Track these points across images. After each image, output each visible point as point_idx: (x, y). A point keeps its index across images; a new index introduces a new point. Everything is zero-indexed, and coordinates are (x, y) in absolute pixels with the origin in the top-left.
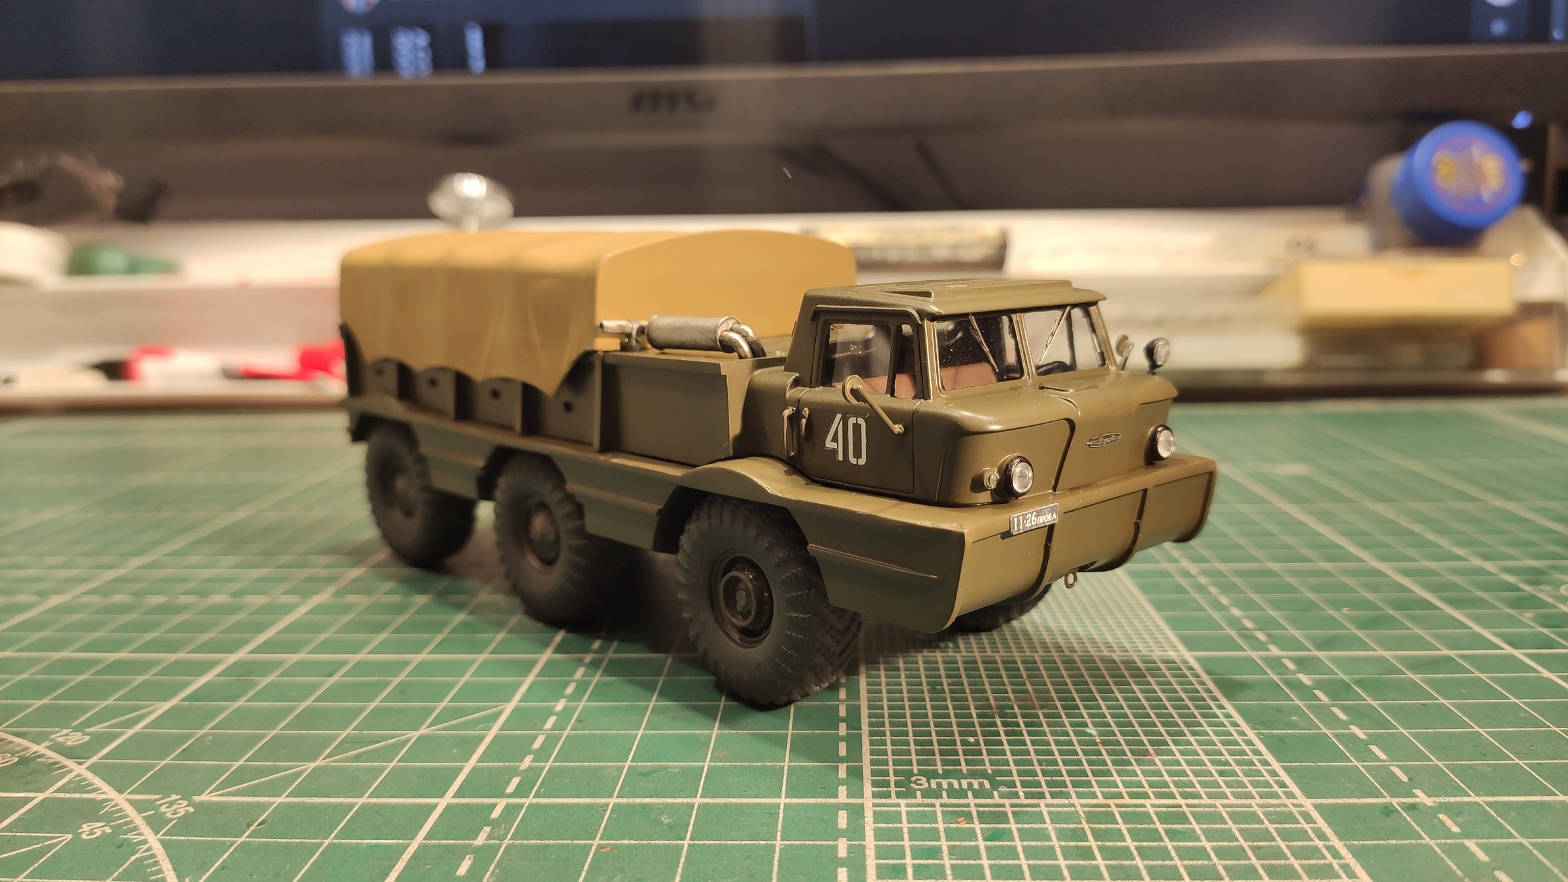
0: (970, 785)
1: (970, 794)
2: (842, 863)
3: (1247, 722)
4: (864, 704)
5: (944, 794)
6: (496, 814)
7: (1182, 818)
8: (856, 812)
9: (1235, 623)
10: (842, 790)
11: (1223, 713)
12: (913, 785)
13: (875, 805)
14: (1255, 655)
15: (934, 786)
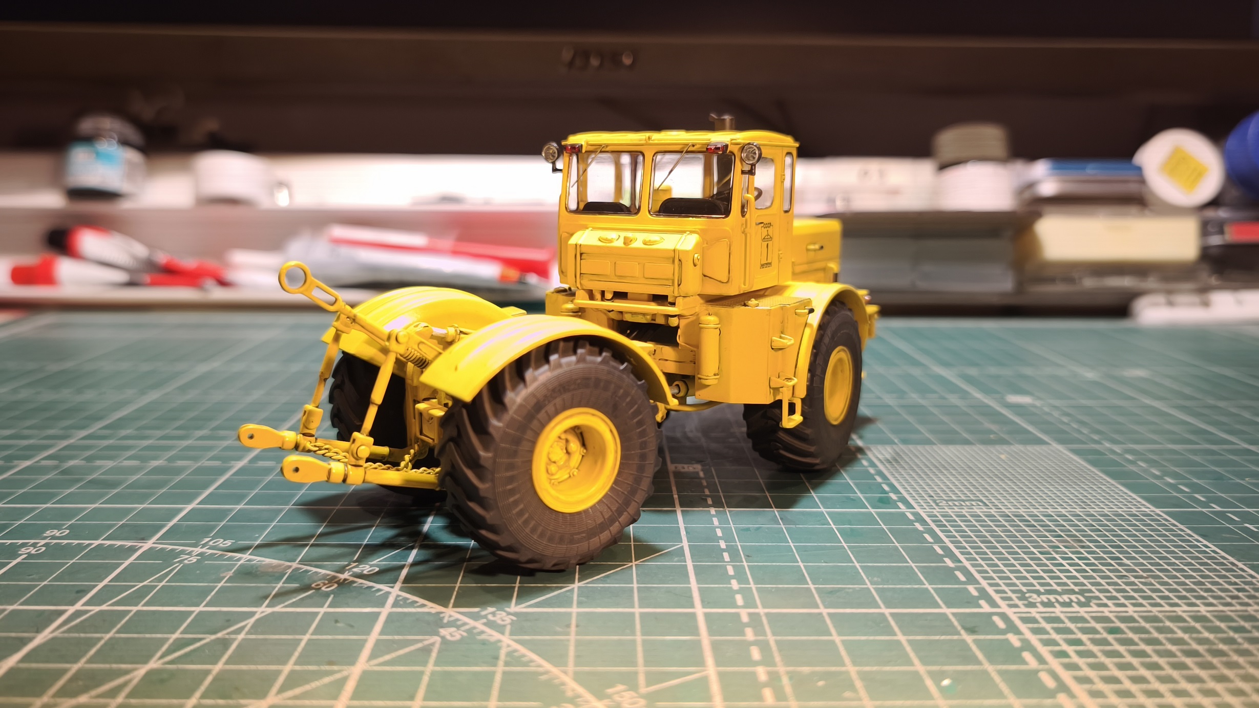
0: (1069, 598)
1: (1074, 604)
2: (1022, 649)
3: (1232, 557)
4: (951, 546)
5: (1056, 604)
6: (745, 619)
7: (1231, 619)
8: (1003, 616)
9: (1174, 487)
10: (982, 602)
11: (1211, 551)
12: (1030, 600)
13: (1015, 613)
14: (1204, 510)
15: (1044, 598)
